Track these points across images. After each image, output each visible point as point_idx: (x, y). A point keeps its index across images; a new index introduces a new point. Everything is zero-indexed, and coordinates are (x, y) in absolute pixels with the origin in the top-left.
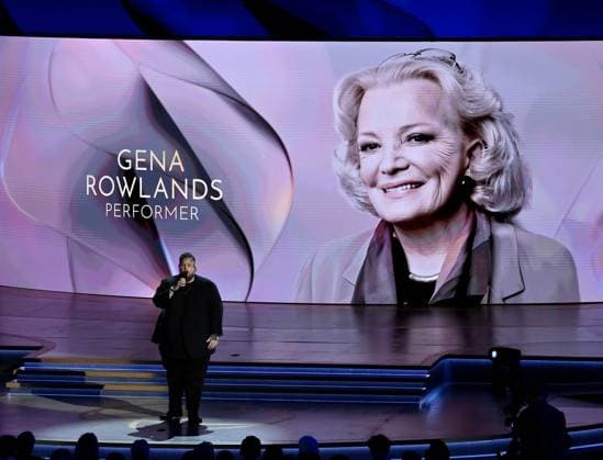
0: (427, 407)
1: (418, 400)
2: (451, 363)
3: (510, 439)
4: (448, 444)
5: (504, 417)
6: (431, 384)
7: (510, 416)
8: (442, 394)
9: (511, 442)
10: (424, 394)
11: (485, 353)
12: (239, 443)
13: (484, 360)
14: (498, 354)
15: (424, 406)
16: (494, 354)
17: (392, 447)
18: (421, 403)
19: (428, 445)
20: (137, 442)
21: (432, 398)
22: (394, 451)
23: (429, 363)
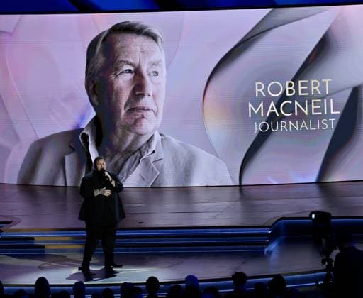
0: (270, 253)
1: (264, 249)
2: (285, 223)
3: (326, 273)
4: (284, 277)
5: (321, 258)
6: (272, 238)
7: (325, 257)
8: (280, 244)
9: (326, 275)
10: (267, 244)
11: (308, 216)
12: (145, 282)
13: (307, 221)
14: (316, 216)
15: (267, 252)
16: (313, 216)
17: (249, 280)
18: (266, 250)
19: (271, 279)
20: (76, 283)
21: (273, 247)
22: (250, 283)
23: (271, 224)
